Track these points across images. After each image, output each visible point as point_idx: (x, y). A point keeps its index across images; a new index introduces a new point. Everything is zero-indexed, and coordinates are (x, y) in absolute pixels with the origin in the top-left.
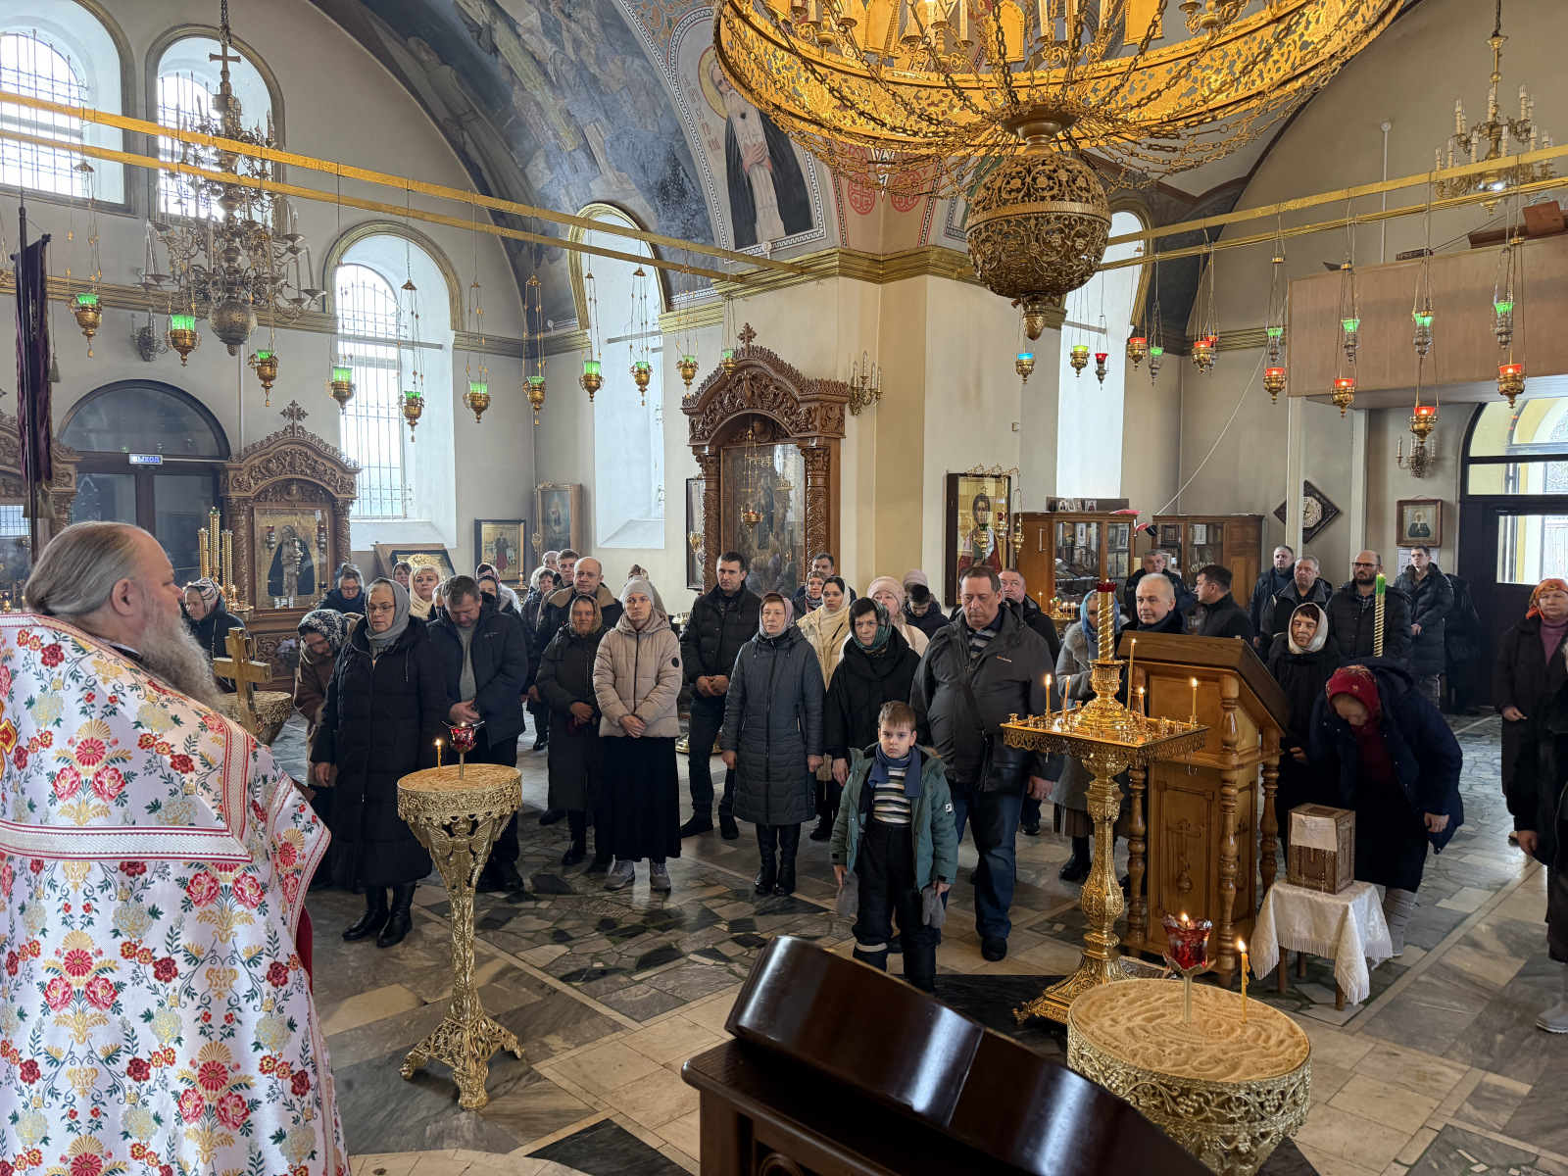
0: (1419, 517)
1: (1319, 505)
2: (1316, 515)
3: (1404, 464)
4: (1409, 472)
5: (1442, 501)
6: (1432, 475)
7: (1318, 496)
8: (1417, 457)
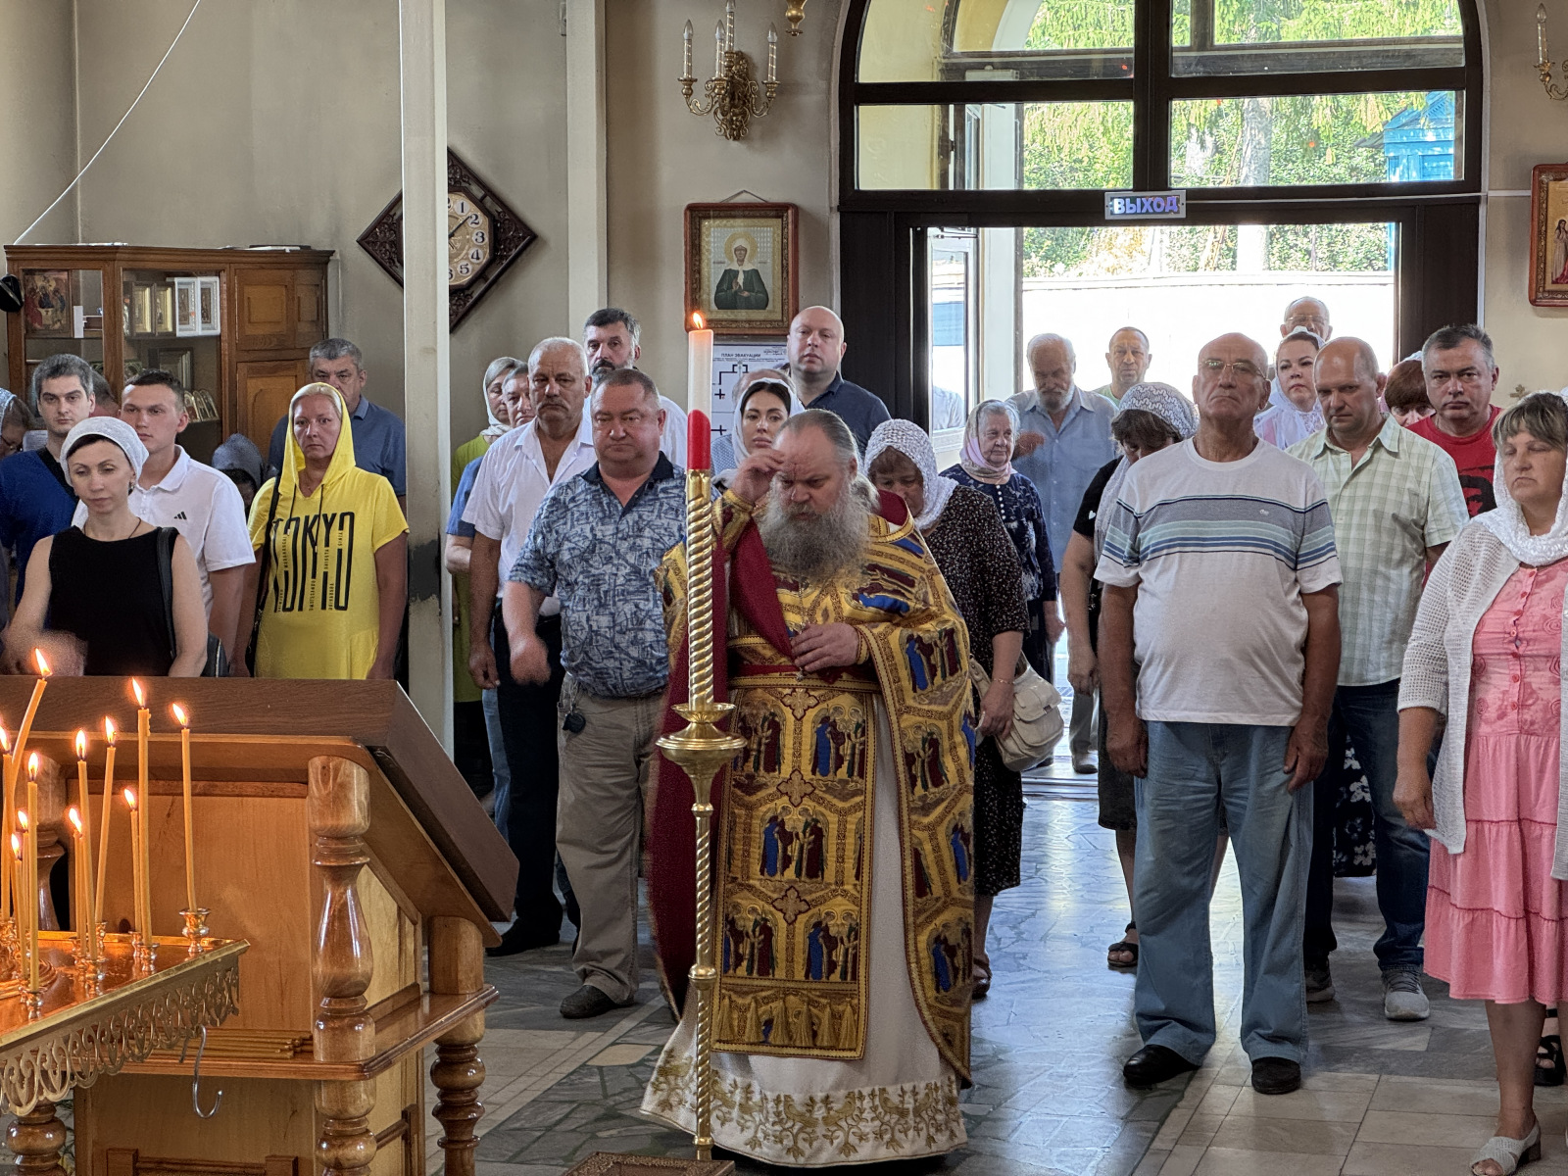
0: (741, 252)
1: (482, 219)
2: (477, 250)
3: (700, 101)
4: (713, 124)
5: (796, 208)
6: (770, 135)
7: (478, 192)
8: (731, 81)
